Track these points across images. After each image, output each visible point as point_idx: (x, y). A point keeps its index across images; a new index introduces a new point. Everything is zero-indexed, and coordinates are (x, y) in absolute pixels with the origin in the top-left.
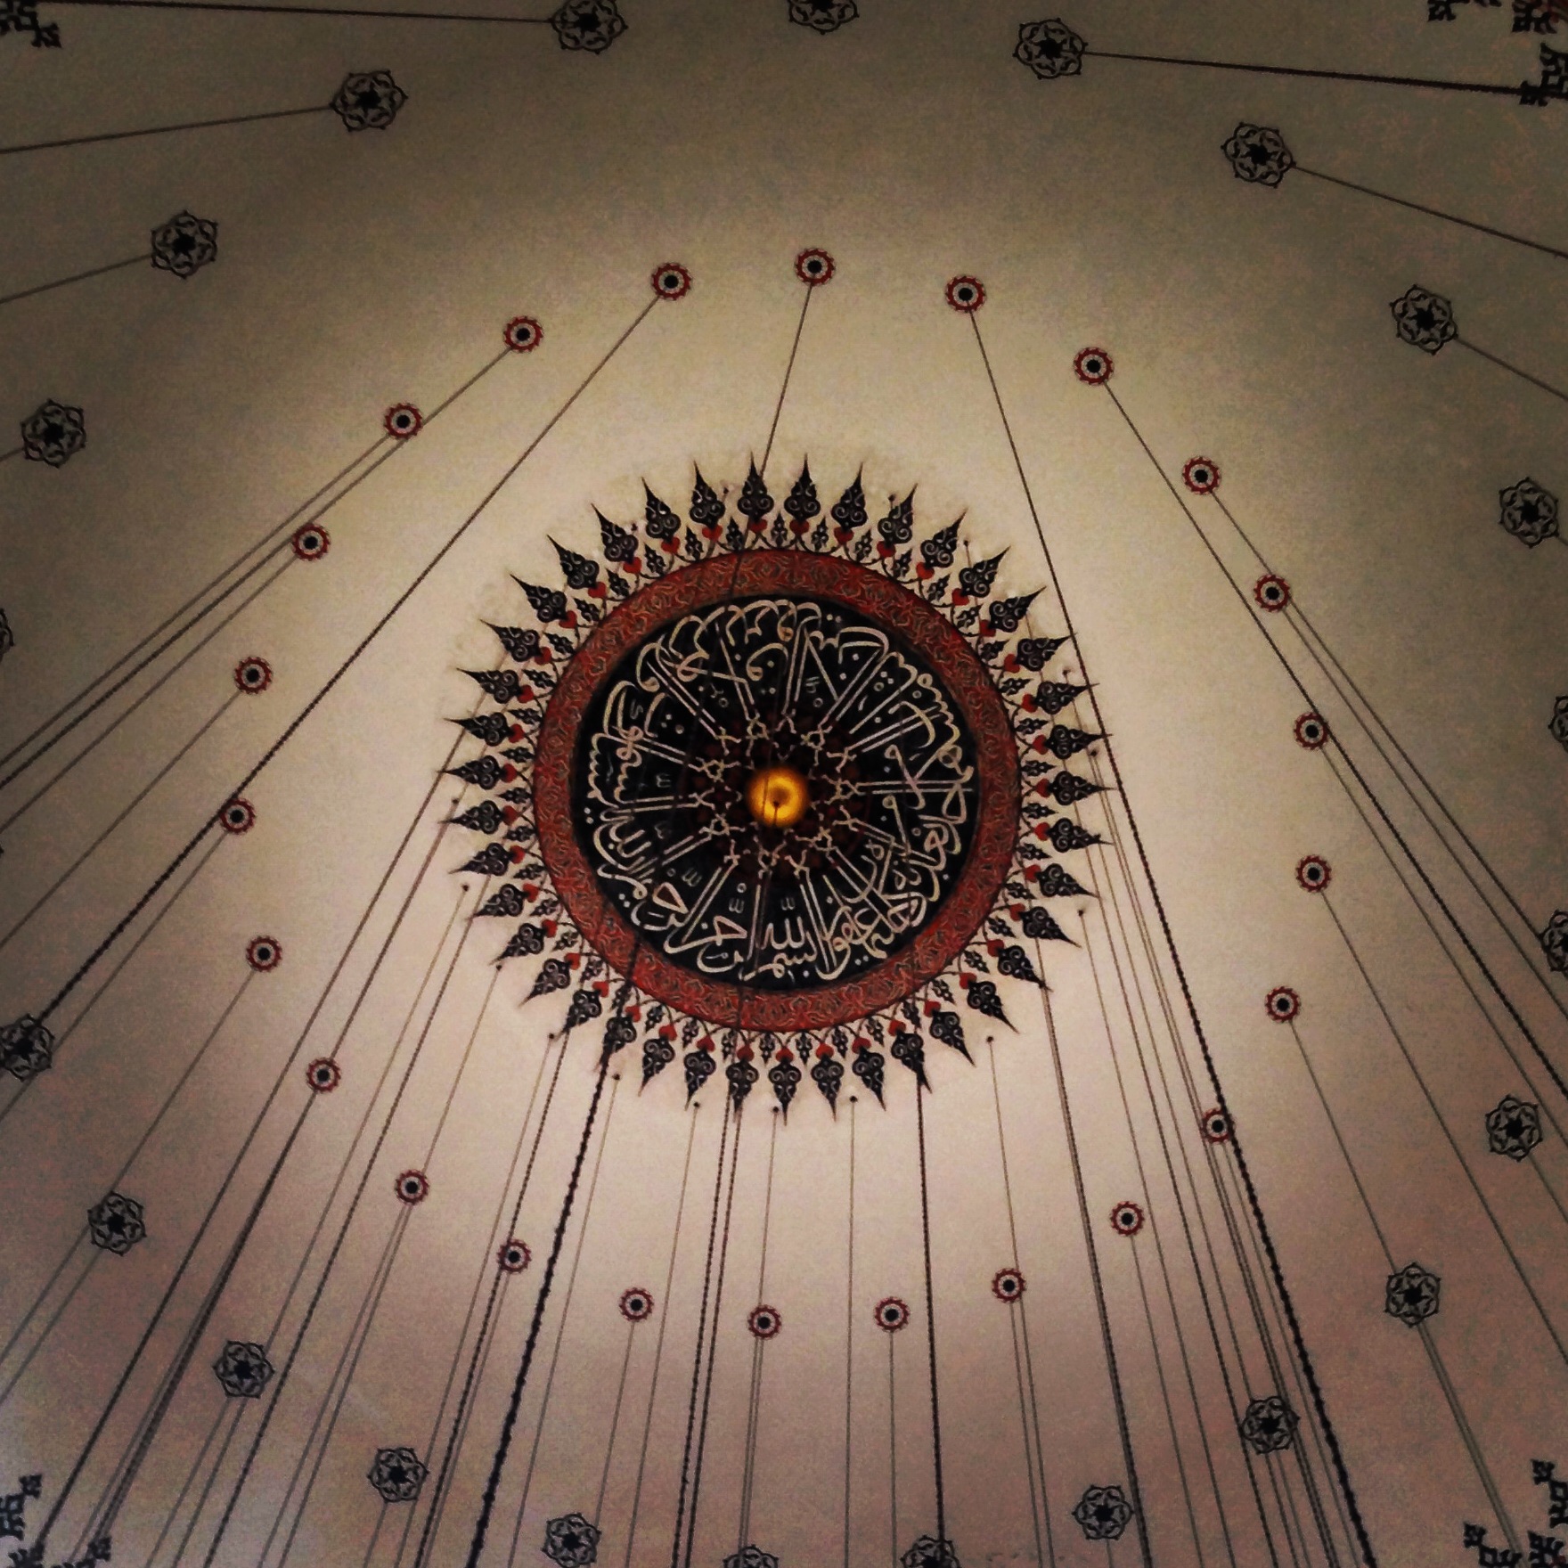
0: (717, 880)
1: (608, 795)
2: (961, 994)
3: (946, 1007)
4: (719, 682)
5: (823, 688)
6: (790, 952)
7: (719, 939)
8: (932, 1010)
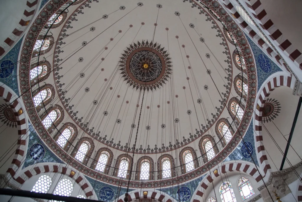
0: (154, 68)
1: (150, 79)
2: (156, 47)
3: (157, 48)
4: (139, 73)
5: (136, 66)
6: (158, 61)
7: (159, 67)
8: (158, 49)
